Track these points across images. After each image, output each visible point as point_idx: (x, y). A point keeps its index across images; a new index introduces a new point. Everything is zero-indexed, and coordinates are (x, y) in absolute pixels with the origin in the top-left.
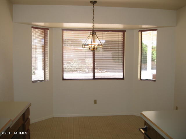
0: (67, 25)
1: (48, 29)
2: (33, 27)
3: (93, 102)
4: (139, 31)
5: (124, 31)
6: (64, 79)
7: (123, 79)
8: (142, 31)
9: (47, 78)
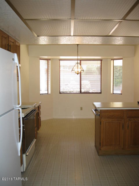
0: (61, 57)
1: (50, 60)
2: (40, 59)
3: (80, 108)
4: (112, 60)
5: (101, 60)
6: (60, 93)
7: (101, 93)
8: (113, 60)
9: (50, 92)
